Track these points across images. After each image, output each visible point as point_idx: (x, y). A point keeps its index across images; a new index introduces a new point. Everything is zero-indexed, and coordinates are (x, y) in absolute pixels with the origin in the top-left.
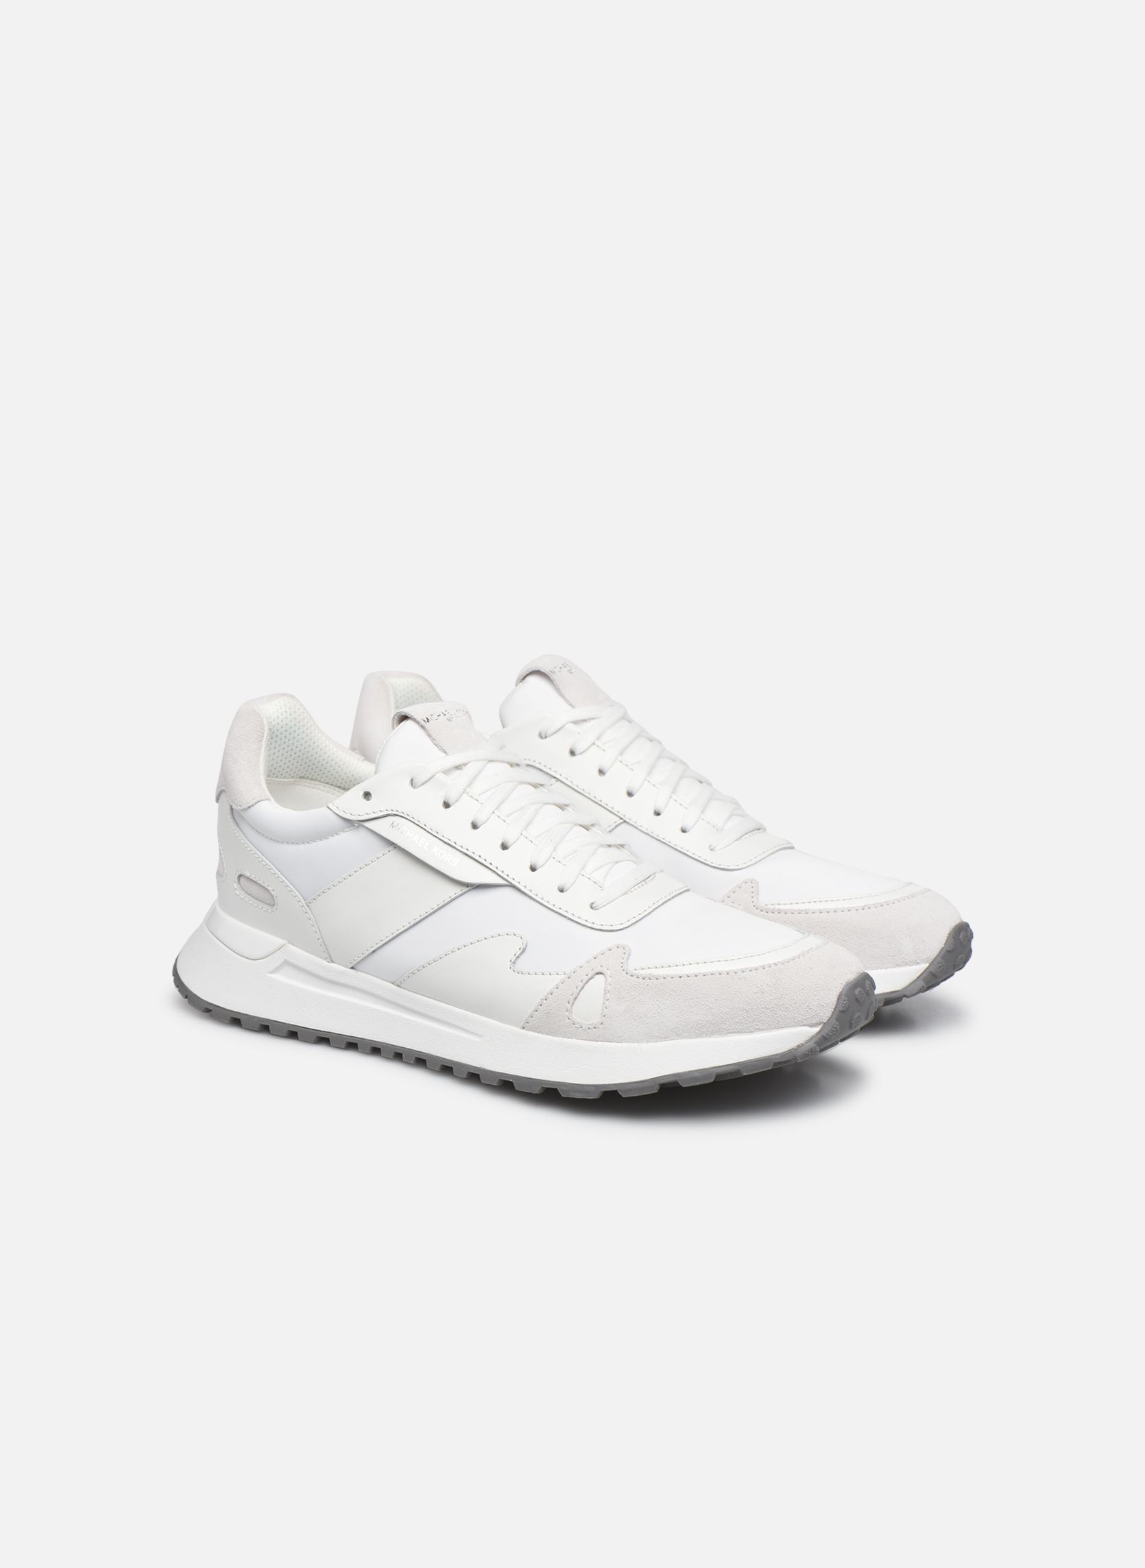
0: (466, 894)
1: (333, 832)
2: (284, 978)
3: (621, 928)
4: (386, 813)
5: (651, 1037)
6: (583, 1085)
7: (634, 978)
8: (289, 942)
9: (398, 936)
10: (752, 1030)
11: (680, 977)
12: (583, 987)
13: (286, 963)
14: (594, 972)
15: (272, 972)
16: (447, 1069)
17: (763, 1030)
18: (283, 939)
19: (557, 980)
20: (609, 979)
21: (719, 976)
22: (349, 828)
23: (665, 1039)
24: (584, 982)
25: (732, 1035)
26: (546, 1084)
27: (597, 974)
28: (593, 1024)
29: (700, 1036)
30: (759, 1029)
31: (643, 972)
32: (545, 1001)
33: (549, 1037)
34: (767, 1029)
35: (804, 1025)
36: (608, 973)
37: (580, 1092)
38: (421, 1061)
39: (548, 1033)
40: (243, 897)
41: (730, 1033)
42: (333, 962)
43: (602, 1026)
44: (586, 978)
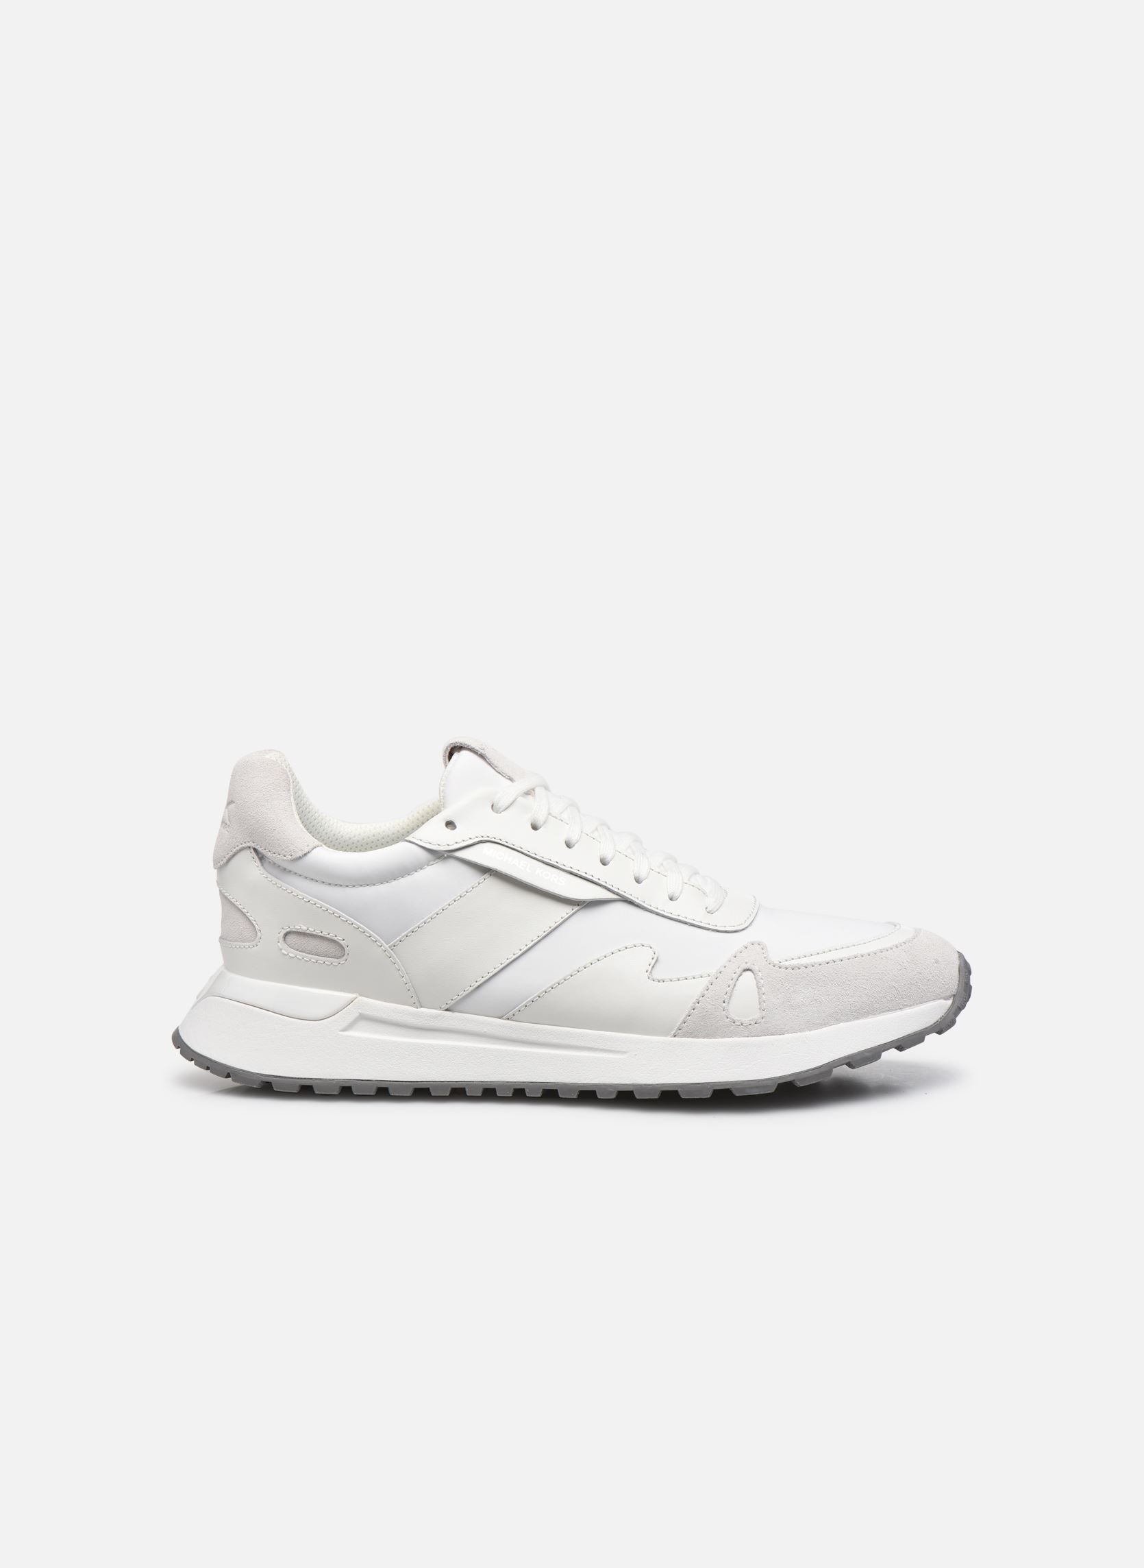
0: (577, 914)
1: (418, 867)
2: (363, 1033)
3: (743, 928)
4: (477, 840)
5: (811, 1026)
6: (759, 1081)
7: (783, 970)
8: (361, 995)
9: (508, 965)
10: (901, 1007)
11: (827, 963)
12: (735, 985)
13: (363, 1017)
14: (741, 969)
15: (343, 1031)
16: (587, 1096)
17: (911, 1006)
18: (352, 993)
19: (705, 981)
20: (760, 974)
21: (863, 958)
22: (435, 860)
23: (826, 1025)
24: (735, 980)
25: (884, 1014)
26: (718, 1085)
27: (745, 970)
28: (754, 1019)
29: (857, 1018)
30: (907, 1006)
31: (787, 964)
32: (697, 1004)
33: (705, 1040)
34: (914, 1005)
35: (941, 998)
36: (755, 968)
37: (757, 1087)
38: (550, 1095)
39: (708, 1036)
40: (293, 955)
41: (883, 1012)
42: (421, 1007)
43: (763, 1020)
44: (735, 976)
